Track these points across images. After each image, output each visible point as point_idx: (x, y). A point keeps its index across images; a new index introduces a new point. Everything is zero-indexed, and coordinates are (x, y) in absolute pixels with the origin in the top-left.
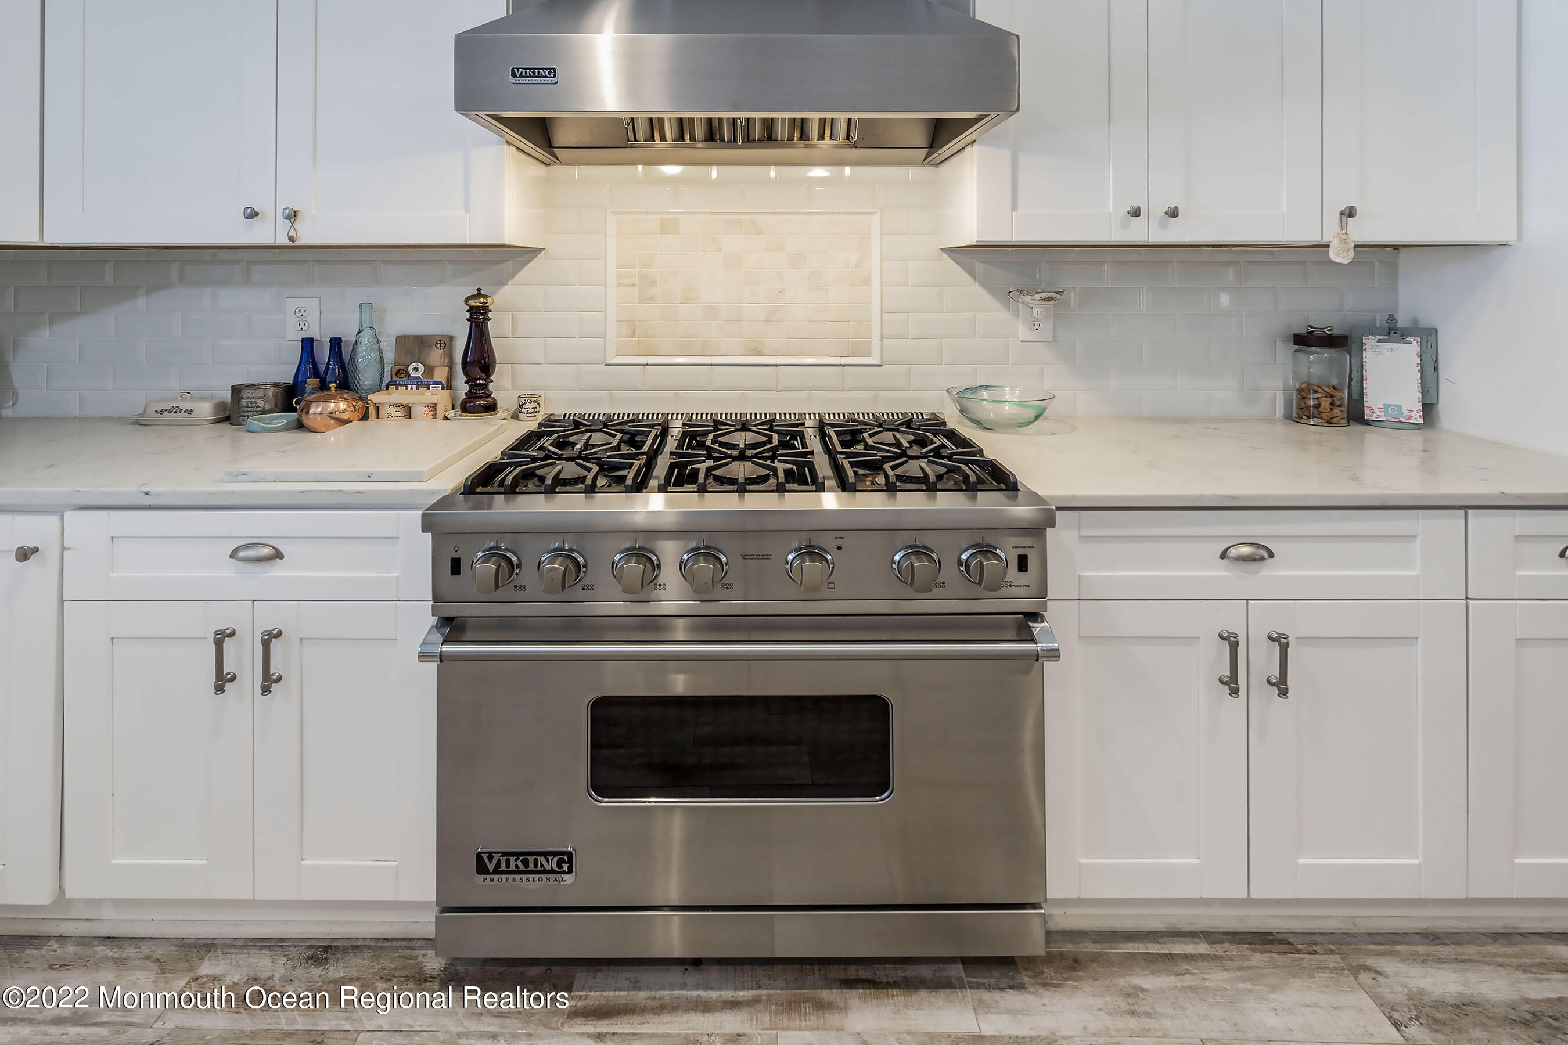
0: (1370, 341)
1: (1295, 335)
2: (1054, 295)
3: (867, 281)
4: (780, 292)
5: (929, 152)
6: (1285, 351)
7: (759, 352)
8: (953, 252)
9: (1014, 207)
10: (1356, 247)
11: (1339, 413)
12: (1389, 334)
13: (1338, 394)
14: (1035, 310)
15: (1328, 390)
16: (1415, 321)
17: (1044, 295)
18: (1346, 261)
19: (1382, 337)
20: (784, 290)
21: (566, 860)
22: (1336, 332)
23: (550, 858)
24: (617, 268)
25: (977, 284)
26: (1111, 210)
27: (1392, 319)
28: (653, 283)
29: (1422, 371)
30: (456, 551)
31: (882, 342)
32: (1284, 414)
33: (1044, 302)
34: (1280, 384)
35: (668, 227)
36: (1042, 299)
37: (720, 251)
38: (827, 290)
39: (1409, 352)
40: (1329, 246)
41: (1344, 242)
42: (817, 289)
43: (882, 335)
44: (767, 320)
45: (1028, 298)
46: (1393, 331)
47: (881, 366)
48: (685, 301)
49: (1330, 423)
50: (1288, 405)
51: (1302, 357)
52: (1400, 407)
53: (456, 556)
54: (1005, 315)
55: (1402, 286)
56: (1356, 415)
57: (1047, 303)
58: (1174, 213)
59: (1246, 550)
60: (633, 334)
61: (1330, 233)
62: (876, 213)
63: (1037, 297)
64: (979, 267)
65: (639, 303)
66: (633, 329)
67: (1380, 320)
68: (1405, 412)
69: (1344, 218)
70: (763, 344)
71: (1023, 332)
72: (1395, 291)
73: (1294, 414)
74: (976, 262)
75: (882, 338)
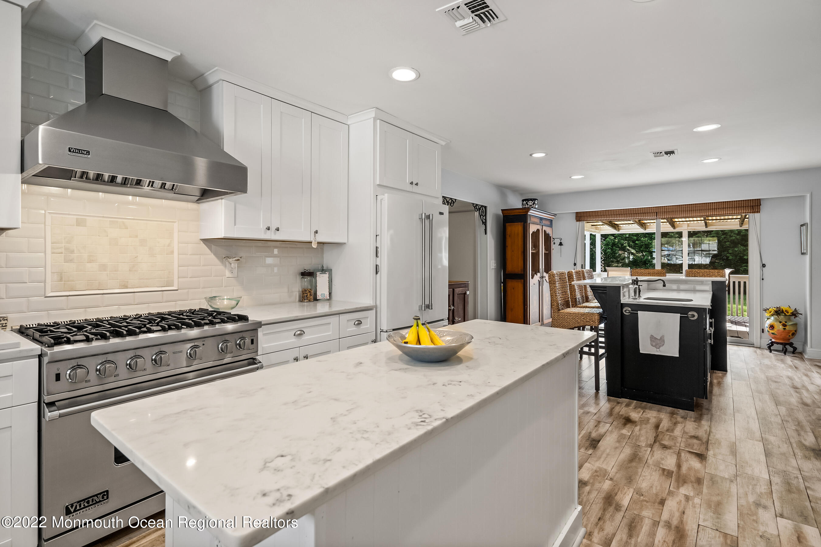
0: (318, 274)
1: (302, 272)
2: (239, 258)
3: (172, 252)
4: (136, 257)
5: (199, 198)
6: (299, 277)
7: (126, 286)
8: (206, 241)
9: (235, 225)
10: (318, 243)
11: (312, 298)
12: (322, 272)
13: (311, 291)
14: (232, 265)
15: (309, 290)
16: (327, 267)
17: (236, 258)
18: (315, 247)
19: (320, 272)
20: (137, 256)
21: (105, 495)
22: (311, 271)
23: (99, 496)
24: (52, 244)
25: (212, 254)
26: (262, 227)
27: (323, 267)
28: (72, 252)
29: (329, 283)
30: (58, 370)
31: (178, 280)
32: (299, 300)
33: (236, 261)
34: (297, 290)
35: (80, 223)
36: (236, 260)
37: (107, 236)
38: (156, 256)
39: (326, 276)
40: (312, 242)
41: (315, 241)
42: (151, 256)
43: (178, 277)
44: (130, 271)
45: (230, 260)
46: (323, 271)
47: (177, 290)
48: (90, 262)
49: (310, 301)
50: (300, 296)
51: (303, 279)
52: (324, 294)
53: (58, 372)
54: (221, 267)
55: (325, 256)
56: (316, 299)
57: (237, 261)
58: (278, 229)
59: (299, 332)
60: (61, 280)
61: (312, 239)
62: (176, 222)
63: (234, 259)
64: (213, 247)
65: (64, 263)
66: (61, 277)
67: (320, 268)
68: (325, 296)
69: (315, 233)
70: (128, 283)
71: (228, 274)
72: (323, 257)
73: (301, 300)
74: (212, 245)
75: (178, 278)
